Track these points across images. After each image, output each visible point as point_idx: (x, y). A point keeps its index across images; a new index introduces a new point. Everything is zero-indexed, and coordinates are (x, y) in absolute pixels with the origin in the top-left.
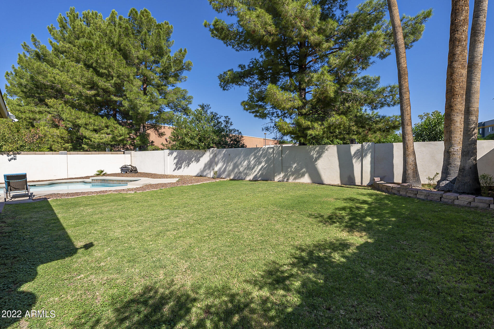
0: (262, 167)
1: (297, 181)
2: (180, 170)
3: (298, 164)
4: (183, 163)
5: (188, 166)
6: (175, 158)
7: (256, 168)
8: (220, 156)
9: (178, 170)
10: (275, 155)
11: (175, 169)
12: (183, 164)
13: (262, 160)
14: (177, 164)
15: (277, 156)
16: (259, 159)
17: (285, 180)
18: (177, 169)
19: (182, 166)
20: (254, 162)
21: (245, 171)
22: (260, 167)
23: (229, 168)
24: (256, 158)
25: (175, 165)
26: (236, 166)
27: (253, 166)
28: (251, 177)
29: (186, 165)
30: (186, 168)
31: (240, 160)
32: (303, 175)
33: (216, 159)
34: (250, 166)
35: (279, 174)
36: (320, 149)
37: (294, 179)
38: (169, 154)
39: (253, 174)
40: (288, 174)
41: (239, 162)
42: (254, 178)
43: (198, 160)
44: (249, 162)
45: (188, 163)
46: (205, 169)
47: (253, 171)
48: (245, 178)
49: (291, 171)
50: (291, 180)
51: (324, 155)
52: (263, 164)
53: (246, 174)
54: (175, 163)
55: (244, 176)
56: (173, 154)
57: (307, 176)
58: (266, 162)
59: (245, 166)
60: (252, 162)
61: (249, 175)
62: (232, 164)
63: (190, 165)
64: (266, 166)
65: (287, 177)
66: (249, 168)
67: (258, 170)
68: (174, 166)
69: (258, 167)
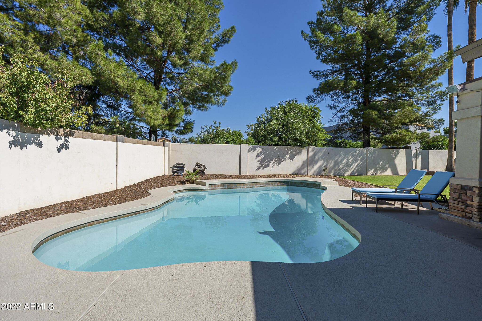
0: (358, 164)
1: (382, 174)
2: (266, 169)
3: (383, 162)
4: (272, 160)
5: (279, 164)
6: (258, 155)
7: (353, 165)
8: (320, 154)
9: (264, 168)
10: (368, 155)
11: (259, 168)
12: (272, 162)
13: (358, 158)
14: (261, 162)
15: (370, 156)
16: (356, 158)
17: (375, 174)
18: (262, 168)
19: (271, 164)
20: (352, 160)
21: (344, 168)
22: (357, 164)
23: (330, 165)
24: (353, 157)
25: (258, 163)
26: (337, 163)
27: (351, 163)
28: (349, 173)
29: (276, 164)
30: (276, 166)
31: (340, 158)
32: (386, 170)
33: (317, 157)
34: (348, 164)
35: (372, 169)
36: (396, 151)
37: (381, 173)
38: (249, 150)
39: (351, 170)
40: (376, 169)
41: (339, 160)
42: (351, 173)
43: (292, 158)
44: (348, 160)
45: (279, 161)
46: (303, 166)
47: (351, 167)
48: (344, 174)
49: (379, 167)
50: (378, 174)
51: (398, 156)
52: (359, 162)
53: (345, 171)
54: (258, 161)
55: (343, 172)
56: (256, 150)
57: (389, 170)
58: (361, 160)
59: (344, 163)
60: (351, 160)
61: (348, 171)
62: (333, 162)
63: (282, 163)
64: (361, 163)
65: (376, 171)
66: (348, 165)
67: (355, 167)
68: (258, 165)
69: (355, 164)
